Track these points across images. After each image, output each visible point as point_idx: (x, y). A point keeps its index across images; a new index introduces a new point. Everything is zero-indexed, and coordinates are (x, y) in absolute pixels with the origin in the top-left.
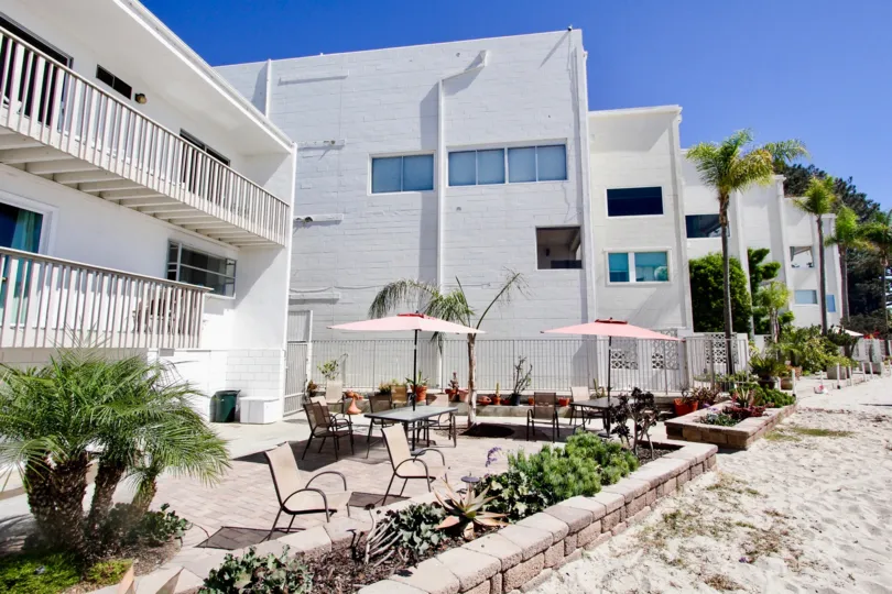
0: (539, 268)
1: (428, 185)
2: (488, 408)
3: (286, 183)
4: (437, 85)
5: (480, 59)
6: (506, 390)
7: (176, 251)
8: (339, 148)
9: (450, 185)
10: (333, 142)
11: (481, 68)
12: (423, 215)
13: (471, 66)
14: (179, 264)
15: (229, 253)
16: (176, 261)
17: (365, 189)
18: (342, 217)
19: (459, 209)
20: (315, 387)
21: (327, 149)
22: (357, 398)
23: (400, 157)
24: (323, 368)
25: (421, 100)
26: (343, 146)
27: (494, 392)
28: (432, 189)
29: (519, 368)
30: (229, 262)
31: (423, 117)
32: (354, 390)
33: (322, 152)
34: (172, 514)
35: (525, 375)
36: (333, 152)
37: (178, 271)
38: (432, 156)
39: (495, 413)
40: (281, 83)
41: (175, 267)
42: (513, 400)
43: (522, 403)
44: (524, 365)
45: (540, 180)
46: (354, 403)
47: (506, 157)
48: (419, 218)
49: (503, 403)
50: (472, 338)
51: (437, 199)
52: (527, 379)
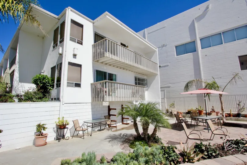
0: (241, 70)
1: (194, 50)
2: (228, 118)
3: (156, 58)
4: (194, 20)
5: (207, 8)
6: (235, 112)
7: (136, 78)
8: (166, 46)
9: (202, 49)
10: (164, 45)
11: (208, 10)
12: (194, 59)
13: (205, 11)
14: (137, 81)
15: (145, 77)
16: (136, 81)
17: (174, 55)
18: (169, 64)
19: (206, 55)
20: (168, 110)
21: (162, 47)
22: (181, 113)
23: (184, 44)
24: (170, 105)
25: (189, 26)
26: (166, 45)
27: (230, 113)
28: (195, 51)
29: (239, 105)
30: (145, 80)
31: (190, 31)
32: (179, 111)
33: (161, 48)
34: (157, 136)
35: (242, 107)
36: (164, 47)
37: (137, 83)
38: (194, 41)
39: (231, 120)
40: (149, 33)
41: (137, 82)
42: (238, 115)
43: (242, 116)
44: (241, 104)
45: (237, 40)
46: (180, 115)
47: (222, 36)
48: (192, 60)
49: (233, 116)
50: (221, 95)
51: (198, 53)
52: (243, 108)
